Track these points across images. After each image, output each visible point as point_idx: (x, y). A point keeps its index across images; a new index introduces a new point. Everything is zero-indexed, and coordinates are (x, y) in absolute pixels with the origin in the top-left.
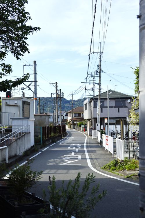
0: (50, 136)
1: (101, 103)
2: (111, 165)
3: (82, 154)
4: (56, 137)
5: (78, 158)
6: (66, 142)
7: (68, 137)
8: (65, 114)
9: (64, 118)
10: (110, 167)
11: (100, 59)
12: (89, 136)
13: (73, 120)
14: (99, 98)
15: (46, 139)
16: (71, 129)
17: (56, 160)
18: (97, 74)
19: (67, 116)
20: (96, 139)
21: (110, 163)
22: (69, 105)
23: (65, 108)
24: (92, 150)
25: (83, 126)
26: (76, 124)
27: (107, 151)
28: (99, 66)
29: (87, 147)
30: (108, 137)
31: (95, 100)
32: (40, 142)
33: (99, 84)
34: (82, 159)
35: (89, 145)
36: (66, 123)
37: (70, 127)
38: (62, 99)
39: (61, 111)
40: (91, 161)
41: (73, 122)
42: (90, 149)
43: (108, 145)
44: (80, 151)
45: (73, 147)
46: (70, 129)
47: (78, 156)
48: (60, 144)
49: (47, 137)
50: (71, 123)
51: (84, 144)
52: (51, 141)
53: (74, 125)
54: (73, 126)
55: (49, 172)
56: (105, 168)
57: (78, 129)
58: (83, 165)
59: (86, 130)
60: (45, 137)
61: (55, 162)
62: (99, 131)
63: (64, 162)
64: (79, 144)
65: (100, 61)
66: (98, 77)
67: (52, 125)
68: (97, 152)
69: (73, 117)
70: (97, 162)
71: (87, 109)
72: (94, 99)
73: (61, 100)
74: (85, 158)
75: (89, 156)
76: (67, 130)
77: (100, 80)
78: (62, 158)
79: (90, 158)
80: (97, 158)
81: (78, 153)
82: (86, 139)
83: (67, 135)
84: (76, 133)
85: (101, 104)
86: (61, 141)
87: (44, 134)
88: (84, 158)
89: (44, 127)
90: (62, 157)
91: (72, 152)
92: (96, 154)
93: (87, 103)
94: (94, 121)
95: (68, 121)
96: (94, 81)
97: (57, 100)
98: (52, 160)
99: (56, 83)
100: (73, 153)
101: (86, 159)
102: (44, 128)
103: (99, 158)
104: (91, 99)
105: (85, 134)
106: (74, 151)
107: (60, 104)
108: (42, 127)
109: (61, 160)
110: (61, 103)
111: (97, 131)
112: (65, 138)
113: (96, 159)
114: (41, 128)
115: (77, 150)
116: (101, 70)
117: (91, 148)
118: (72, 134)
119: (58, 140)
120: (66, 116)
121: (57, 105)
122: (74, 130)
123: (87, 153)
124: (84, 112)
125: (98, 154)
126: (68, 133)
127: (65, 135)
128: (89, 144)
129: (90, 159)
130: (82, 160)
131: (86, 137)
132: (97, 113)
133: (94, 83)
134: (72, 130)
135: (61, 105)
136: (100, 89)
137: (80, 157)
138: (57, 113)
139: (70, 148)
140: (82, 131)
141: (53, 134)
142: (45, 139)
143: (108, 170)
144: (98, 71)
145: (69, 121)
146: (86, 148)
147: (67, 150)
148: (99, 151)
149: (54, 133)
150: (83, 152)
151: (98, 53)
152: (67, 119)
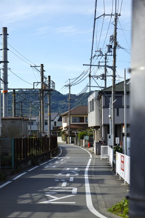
0: (28, 154)
1: (115, 100)
2: (124, 205)
3: (79, 185)
4: (38, 156)
5: (71, 192)
6: (55, 165)
7: (59, 156)
8: (58, 118)
9: (55, 124)
10: (122, 208)
11: (116, 25)
12: (96, 155)
13: (70, 128)
14: (112, 91)
15: (21, 159)
16: (67, 143)
17: (33, 194)
18: (109, 51)
19: (62, 121)
20: (107, 160)
21: (123, 201)
22: (65, 103)
23: (59, 108)
24: (97, 178)
25: (87, 138)
26: (76, 135)
27: (122, 180)
28: (114, 38)
29: (90, 173)
30: (123, 157)
31: (106, 95)
32: (10, 164)
33: (114, 68)
34: (78, 193)
35: (93, 169)
36: (59, 133)
37: (66, 140)
38: (52, 92)
39: (50, 112)
40: (92, 197)
41: (70, 132)
42: (94, 177)
43: (123, 170)
44: (76, 181)
45: (66, 173)
46: (65, 142)
47: (72, 189)
48: (46, 167)
49: (24, 156)
50: (67, 132)
51: (86, 168)
52: (30, 163)
53: (72, 136)
54: (70, 138)
55: (18, 215)
56: (114, 210)
57: (78, 144)
58: (78, 204)
59: (91, 146)
60: (19, 156)
61: (31, 198)
62: (111, 147)
63: (47, 199)
64: (76, 169)
65: (116, 29)
66: (111, 55)
67: (35, 136)
68: (106, 182)
69: (71, 123)
70: (102, 199)
71: (93, 110)
72: (104, 93)
73: (50, 94)
74: (83, 191)
75: (91, 190)
76: (59, 145)
77: (115, 62)
78: (44, 193)
79: (92, 192)
80: (105, 192)
81: (73, 184)
82: (90, 160)
83: (60, 153)
84: (75, 149)
85: (116, 102)
86: (47, 164)
87: (17, 151)
88: (81, 192)
89: (17, 139)
90: (45, 190)
91: (62, 182)
92: (103, 185)
93: (93, 100)
94: (105, 130)
95: (62, 129)
96: (106, 62)
97: (43, 95)
98: (27, 196)
99: (42, 65)
100: (64, 184)
101: (84, 193)
102: (18, 141)
103: (107, 192)
104: (99, 93)
105: (90, 151)
106: (67, 180)
107: (48, 100)
108: (14, 139)
109: (42, 195)
110: (50, 100)
111: (108, 146)
112: (55, 158)
113: (102, 194)
114: (13, 141)
115: (72, 179)
116: (116, 44)
117: (96, 176)
118: (68, 152)
119: (43, 161)
120: (60, 122)
121: (43, 102)
122: (72, 144)
123: (89, 184)
124: (89, 114)
125: (106, 186)
126: (61, 149)
127: (55, 152)
128: (95, 168)
129: (92, 194)
130: (78, 195)
131: (91, 157)
132: (110, 116)
133: (106, 66)
134: (70, 145)
135: (50, 102)
136: (114, 76)
137: (75, 190)
138: (43, 116)
139: (60, 174)
140: (86, 146)
141: (34, 152)
142: (19, 159)
143: (120, 214)
144: (111, 46)
145: (64, 129)
146: (87, 175)
147: (55, 179)
148: (109, 181)
149: (37, 150)
150: (82, 181)
151: (112, 15)
152: (61, 127)
